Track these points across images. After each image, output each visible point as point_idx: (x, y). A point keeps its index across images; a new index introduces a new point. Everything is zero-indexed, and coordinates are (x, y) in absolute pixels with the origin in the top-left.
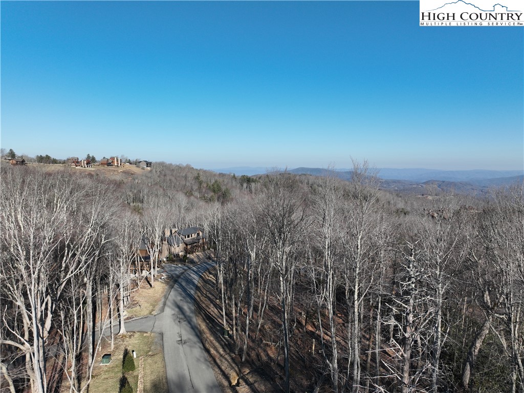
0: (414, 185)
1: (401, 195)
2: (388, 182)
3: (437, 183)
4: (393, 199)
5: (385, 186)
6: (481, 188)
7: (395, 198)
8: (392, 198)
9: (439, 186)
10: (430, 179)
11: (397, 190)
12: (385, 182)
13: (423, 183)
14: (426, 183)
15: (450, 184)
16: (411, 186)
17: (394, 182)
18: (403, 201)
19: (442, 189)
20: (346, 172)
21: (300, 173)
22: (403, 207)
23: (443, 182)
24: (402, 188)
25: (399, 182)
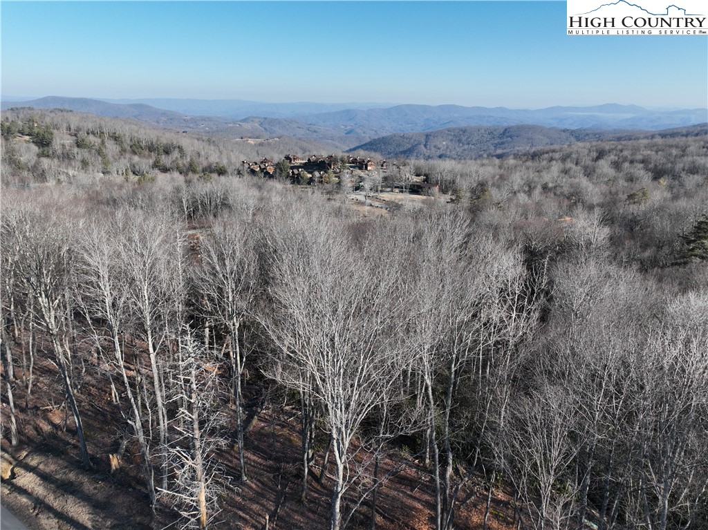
0: (230, 123)
1: (214, 139)
2: (194, 121)
3: (257, 120)
4: (204, 148)
5: (191, 125)
6: (309, 126)
7: (207, 147)
8: (201, 147)
9: (261, 125)
10: (249, 116)
11: (209, 132)
12: (190, 120)
13: (241, 121)
14: (245, 120)
15: (273, 122)
16: (226, 126)
17: (204, 119)
18: (217, 151)
19: (265, 129)
20: (131, 105)
21: (52, 107)
22: (217, 160)
23: (266, 119)
24: (215, 128)
25: (209, 119)
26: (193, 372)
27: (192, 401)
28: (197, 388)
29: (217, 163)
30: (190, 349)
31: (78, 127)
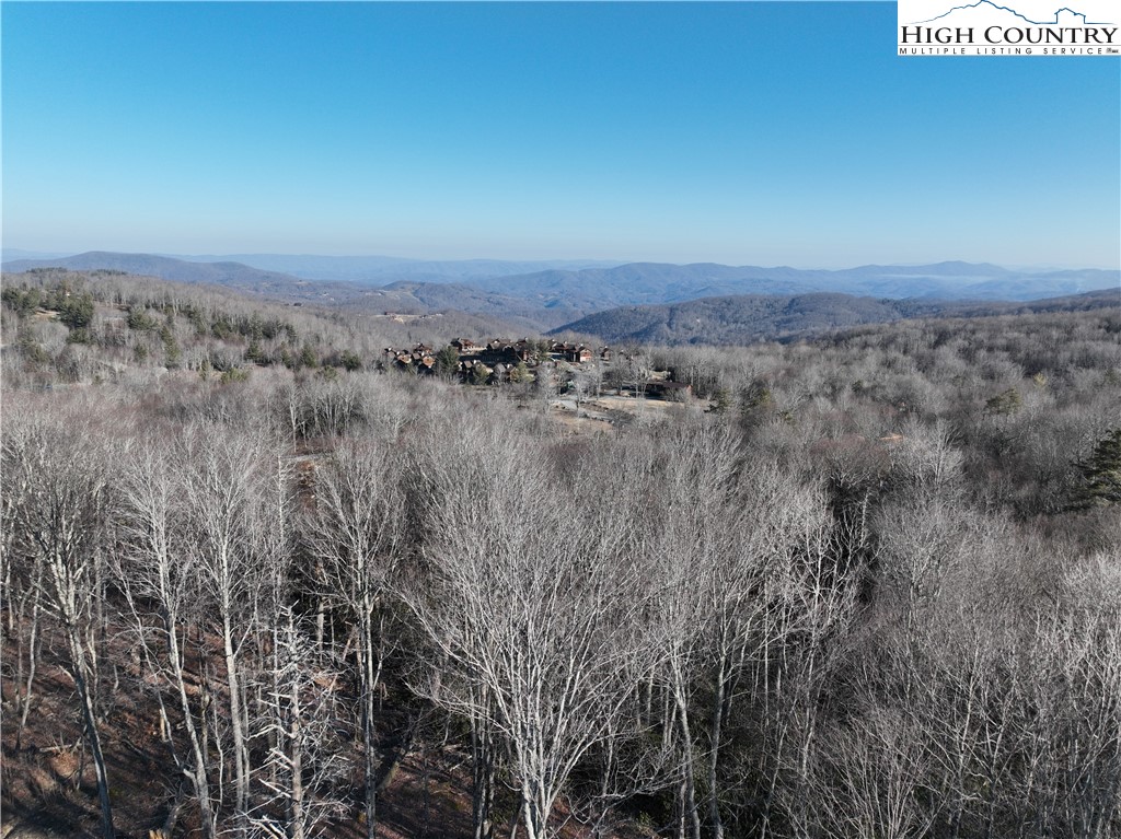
0: (367, 291)
1: (342, 315)
2: (313, 287)
3: (410, 286)
4: (326, 329)
5: (308, 295)
6: (489, 296)
7: (330, 327)
8: (322, 327)
9: (416, 293)
10: (398, 280)
11: (335, 305)
12: (307, 286)
13: (384, 288)
14: (391, 287)
15: (434, 289)
16: (361, 295)
17: (327, 285)
18: (347, 333)
19: (422, 299)
20: (215, 265)
22: (347, 347)
23: (423, 284)
24: (344, 299)
25: (336, 285)
26: (296, 687)
27: (292, 736)
28: (301, 713)
29: (346, 352)
30: (292, 649)
31: (132, 298)
